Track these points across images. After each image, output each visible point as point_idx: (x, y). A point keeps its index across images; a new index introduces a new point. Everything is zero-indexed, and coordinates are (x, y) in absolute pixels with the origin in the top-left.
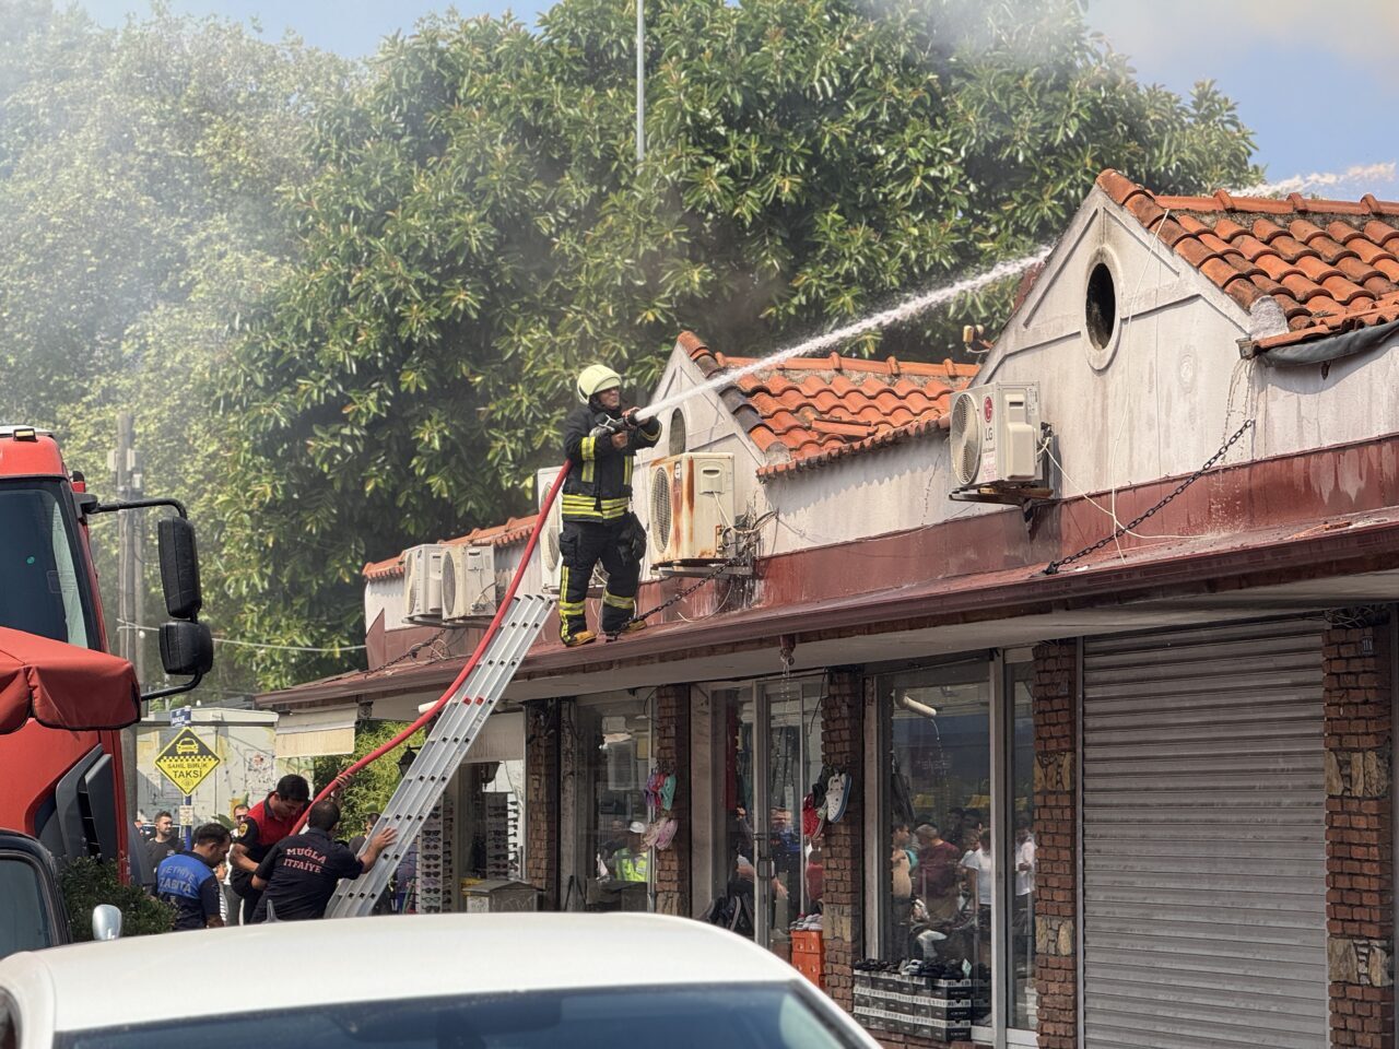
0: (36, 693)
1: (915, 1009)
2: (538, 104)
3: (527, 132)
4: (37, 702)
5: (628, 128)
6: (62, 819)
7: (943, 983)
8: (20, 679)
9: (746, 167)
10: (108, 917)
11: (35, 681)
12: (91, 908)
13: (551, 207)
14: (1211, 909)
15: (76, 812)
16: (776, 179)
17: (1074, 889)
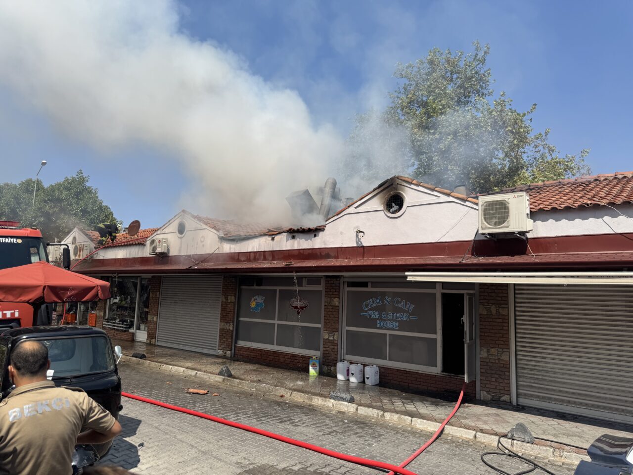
0: (99, 291)
1: (119, 327)
2: (18, 195)
3: (16, 198)
4: (99, 294)
5: (32, 199)
6: (42, 311)
7: (125, 323)
8: (96, 288)
9: (51, 207)
10: (118, 349)
11: (99, 288)
12: (115, 346)
13: (19, 208)
14: (191, 316)
15: (45, 309)
16: (55, 209)
17: (158, 311)
